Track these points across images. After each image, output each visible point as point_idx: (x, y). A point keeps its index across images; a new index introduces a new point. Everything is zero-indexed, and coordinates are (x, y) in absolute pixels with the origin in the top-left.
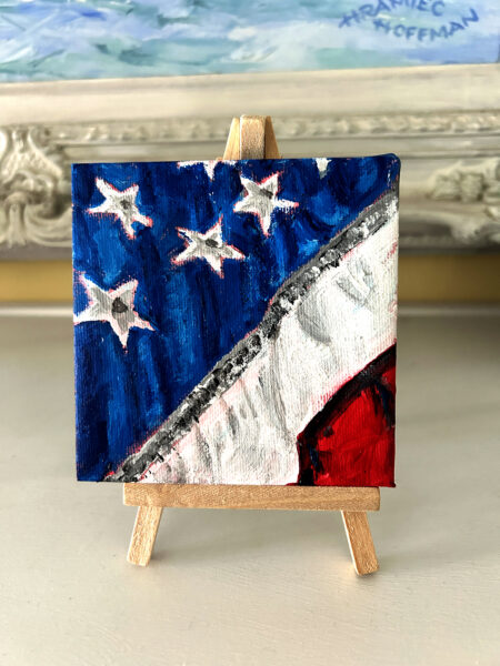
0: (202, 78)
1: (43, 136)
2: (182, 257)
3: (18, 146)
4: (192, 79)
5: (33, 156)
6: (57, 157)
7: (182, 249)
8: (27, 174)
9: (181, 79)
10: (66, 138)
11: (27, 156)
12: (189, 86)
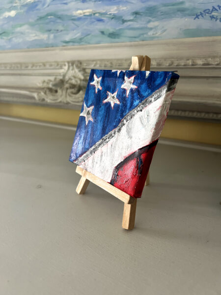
0: (136, 43)
1: (79, 65)
2: (106, 101)
3: (71, 68)
4: (132, 43)
5: (75, 72)
6: (82, 72)
7: (106, 98)
8: (72, 78)
9: (129, 43)
10: (86, 66)
11: (74, 72)
12: (131, 46)
